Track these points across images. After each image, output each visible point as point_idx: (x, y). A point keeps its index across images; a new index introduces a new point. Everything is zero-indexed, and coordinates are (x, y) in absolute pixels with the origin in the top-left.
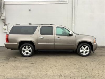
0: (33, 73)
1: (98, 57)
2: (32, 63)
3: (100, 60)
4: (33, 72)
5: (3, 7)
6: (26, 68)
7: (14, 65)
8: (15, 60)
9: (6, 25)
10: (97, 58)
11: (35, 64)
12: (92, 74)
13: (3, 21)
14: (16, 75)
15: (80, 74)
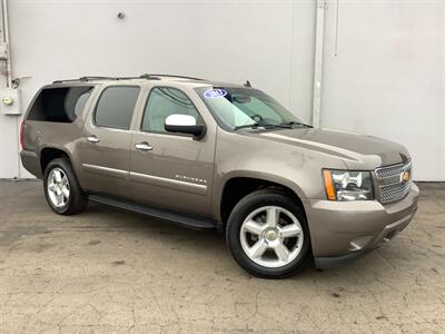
0: (113, 313)
4: (117, 308)
6: (86, 285)
7: (30, 269)
8: (43, 243)
9: (13, 82)
11: (133, 266)
12: (403, 321)
14: (31, 324)
15: (343, 323)
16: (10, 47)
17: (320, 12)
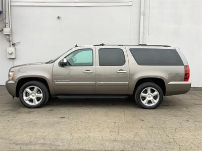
0: (63, 135)
1: (187, 108)
2: (62, 117)
3: (190, 113)
4: (65, 133)
5: (7, 10)
6: (51, 126)
9: (12, 44)
10: (185, 109)
11: (68, 118)
12: (174, 137)
13: (7, 37)
14: (33, 138)
15: (152, 138)
16: (11, 30)
17: (142, 17)
